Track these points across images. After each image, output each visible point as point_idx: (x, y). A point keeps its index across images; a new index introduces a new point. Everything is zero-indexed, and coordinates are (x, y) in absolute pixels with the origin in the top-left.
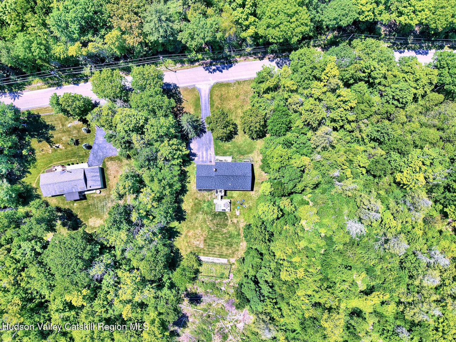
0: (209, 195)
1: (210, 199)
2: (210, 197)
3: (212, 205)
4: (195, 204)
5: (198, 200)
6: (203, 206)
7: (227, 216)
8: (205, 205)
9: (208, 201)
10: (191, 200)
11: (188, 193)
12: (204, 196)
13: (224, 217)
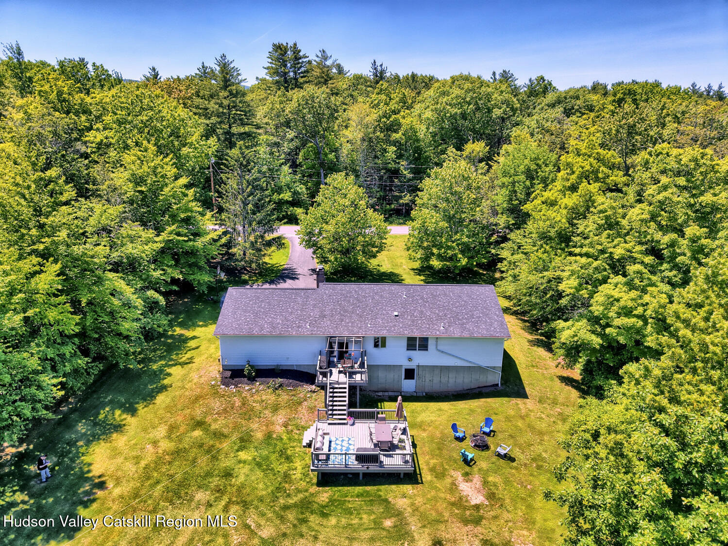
0: (276, 409)
1: (279, 429)
2: (280, 418)
3: (288, 459)
4: (177, 453)
5: (206, 430)
6: (226, 463)
7: (399, 514)
8: (243, 455)
9: (269, 436)
10: (161, 431)
11: (161, 399)
12: (248, 413)
13: (377, 524)
